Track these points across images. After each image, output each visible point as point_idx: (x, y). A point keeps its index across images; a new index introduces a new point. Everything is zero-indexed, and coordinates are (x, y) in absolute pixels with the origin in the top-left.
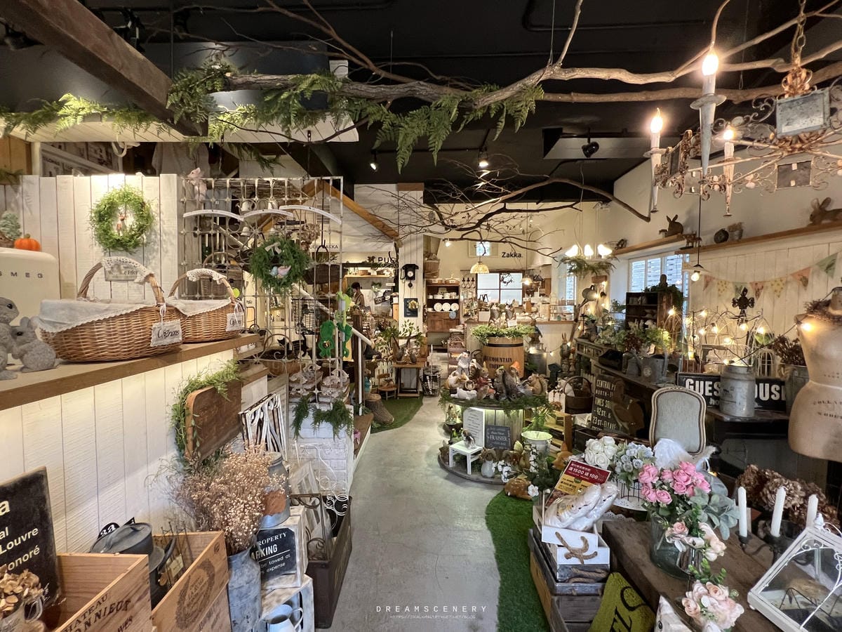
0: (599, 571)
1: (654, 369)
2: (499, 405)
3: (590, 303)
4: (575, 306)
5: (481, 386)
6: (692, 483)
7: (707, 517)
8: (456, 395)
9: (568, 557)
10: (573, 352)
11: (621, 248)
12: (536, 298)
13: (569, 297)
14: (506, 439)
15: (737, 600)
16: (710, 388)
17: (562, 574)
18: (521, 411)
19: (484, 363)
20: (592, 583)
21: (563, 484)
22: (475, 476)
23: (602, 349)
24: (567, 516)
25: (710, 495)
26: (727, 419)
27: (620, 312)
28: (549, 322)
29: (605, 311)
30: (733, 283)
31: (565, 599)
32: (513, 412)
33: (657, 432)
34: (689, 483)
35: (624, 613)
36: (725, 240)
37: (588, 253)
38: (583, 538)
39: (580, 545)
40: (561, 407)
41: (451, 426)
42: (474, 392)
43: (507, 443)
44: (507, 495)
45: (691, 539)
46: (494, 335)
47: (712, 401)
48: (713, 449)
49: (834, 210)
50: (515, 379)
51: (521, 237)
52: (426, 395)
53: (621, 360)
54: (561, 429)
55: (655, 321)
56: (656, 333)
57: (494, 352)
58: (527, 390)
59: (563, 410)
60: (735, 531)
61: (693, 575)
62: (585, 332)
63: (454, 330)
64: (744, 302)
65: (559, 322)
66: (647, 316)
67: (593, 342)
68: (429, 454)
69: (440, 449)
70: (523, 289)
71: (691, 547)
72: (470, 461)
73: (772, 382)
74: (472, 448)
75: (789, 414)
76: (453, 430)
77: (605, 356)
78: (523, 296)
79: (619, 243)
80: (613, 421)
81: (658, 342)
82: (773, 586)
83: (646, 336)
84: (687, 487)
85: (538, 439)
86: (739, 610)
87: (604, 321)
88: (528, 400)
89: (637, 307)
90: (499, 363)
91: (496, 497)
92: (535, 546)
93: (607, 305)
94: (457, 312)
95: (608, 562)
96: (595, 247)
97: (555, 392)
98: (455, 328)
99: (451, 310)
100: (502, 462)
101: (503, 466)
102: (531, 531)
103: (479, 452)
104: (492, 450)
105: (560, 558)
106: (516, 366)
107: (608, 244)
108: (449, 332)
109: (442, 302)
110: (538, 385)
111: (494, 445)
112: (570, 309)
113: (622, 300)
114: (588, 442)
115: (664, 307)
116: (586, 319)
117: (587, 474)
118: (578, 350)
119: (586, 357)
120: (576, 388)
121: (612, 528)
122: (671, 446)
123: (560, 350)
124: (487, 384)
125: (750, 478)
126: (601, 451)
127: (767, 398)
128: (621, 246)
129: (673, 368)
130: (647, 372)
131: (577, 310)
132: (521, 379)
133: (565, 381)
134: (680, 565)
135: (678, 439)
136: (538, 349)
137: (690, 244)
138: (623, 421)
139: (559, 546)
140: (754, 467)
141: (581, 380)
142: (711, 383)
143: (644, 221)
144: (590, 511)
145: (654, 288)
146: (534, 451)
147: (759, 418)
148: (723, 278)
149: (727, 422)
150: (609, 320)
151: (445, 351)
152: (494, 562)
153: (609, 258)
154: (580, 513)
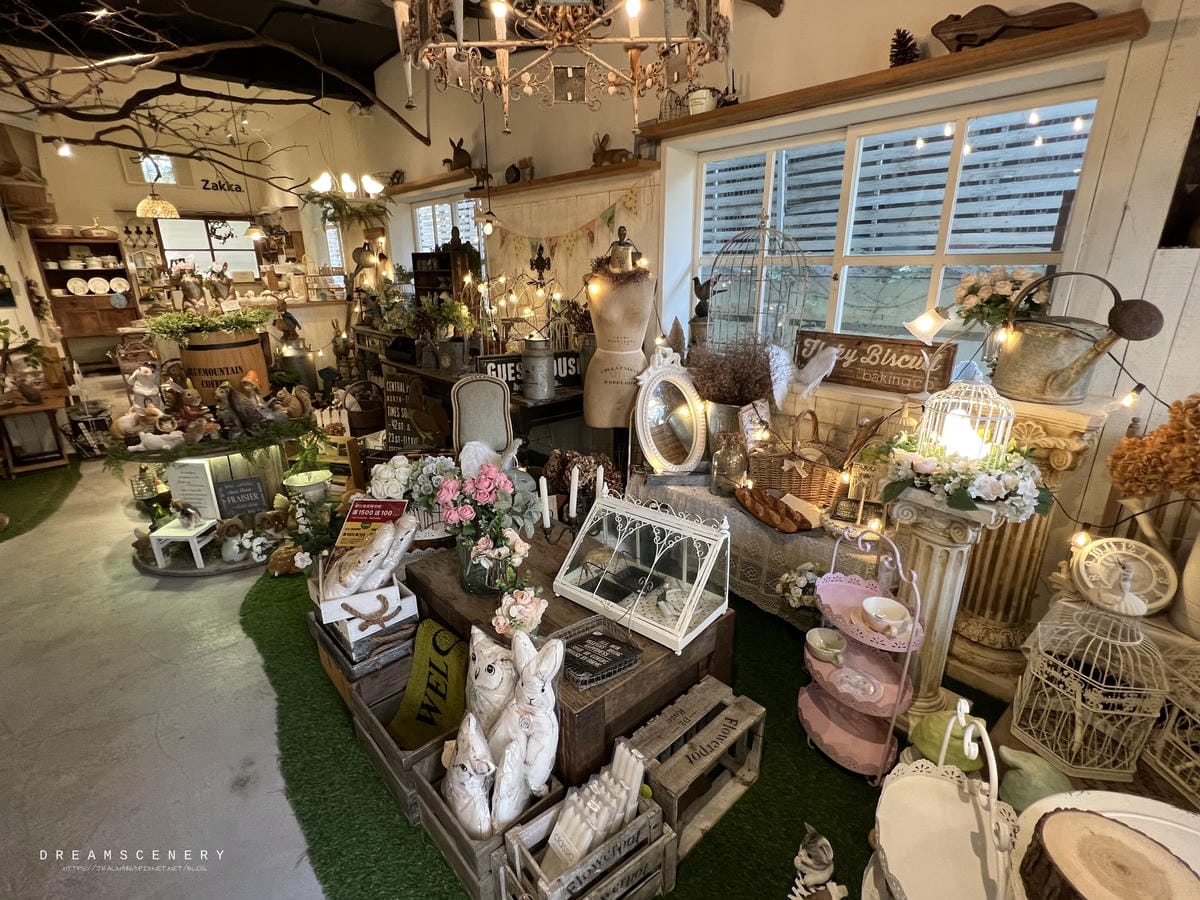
0: (407, 626)
1: (452, 355)
2: (231, 446)
3: (367, 271)
4: (346, 277)
5: (189, 421)
6: (495, 488)
7: (511, 521)
8: (140, 447)
9: (362, 628)
10: (353, 348)
11: (397, 183)
12: (282, 266)
13: (335, 262)
14: (256, 497)
15: (542, 596)
16: (513, 371)
17: (360, 651)
18: (273, 447)
19: (188, 380)
20: (401, 644)
21: (346, 537)
22: (212, 568)
23: (389, 337)
24: (354, 579)
25: (513, 495)
26: (531, 404)
27: (408, 282)
28: (309, 304)
29: (387, 281)
30: (529, 238)
31: (367, 680)
32: (257, 454)
33: (462, 436)
34: (491, 488)
35: (438, 660)
36: (517, 180)
37: (348, 186)
38: (379, 597)
39: (379, 605)
40: (343, 429)
41: (149, 502)
42: (179, 434)
43: (259, 501)
44: (273, 577)
45: (497, 551)
46: (197, 330)
47: (516, 387)
48: (519, 442)
49: (612, 151)
50: (253, 400)
51: (230, 150)
52: (87, 459)
53: (414, 349)
54: (345, 461)
55: (450, 292)
56: (453, 308)
57: (204, 359)
58: (278, 413)
59: (347, 434)
60: (539, 525)
61: (501, 588)
62: (364, 315)
63: (128, 330)
64: (541, 264)
65: (324, 302)
66: (442, 286)
67: (377, 329)
68: (110, 560)
69: (133, 545)
70: (257, 250)
71: (496, 561)
72: (196, 549)
73: (568, 355)
74: (196, 527)
75: (582, 389)
76: (154, 507)
77: (394, 346)
78: (260, 263)
79: (394, 176)
80: (414, 434)
81: (456, 321)
82: (573, 567)
83: (440, 315)
84: (490, 493)
85: (312, 481)
86: (544, 604)
87: (387, 297)
88: (281, 429)
89: (427, 274)
90: (219, 378)
91: (255, 586)
92: (319, 632)
93: (390, 273)
94: (128, 295)
95: (417, 612)
96: (357, 179)
97: (331, 410)
98: (131, 326)
99: (111, 291)
100: (249, 534)
101: (251, 539)
102: (312, 614)
103: (213, 528)
104: (235, 520)
105: (353, 634)
106: (251, 377)
107: (377, 176)
108: (118, 335)
109: (86, 275)
110: (295, 404)
111: (238, 511)
112: (339, 281)
113: (408, 266)
114: (373, 470)
115: (460, 272)
116: (363, 295)
117: (378, 513)
118: (359, 342)
119: (371, 353)
120: (362, 400)
121: (416, 570)
122: (478, 448)
123: (332, 346)
124: (202, 416)
125: (554, 463)
126: (391, 479)
127: (565, 375)
128: (396, 181)
129: (474, 352)
130: (446, 362)
131: (349, 281)
132: (266, 399)
133: (343, 391)
134: (489, 584)
135: (485, 439)
136: (297, 348)
137: (481, 184)
138: (426, 431)
139: (349, 620)
140: (557, 451)
141: (368, 385)
142: (513, 365)
143: (422, 143)
144: (384, 559)
145: (445, 246)
146: (302, 501)
147: (559, 397)
148: (519, 232)
149: (532, 408)
150: (395, 295)
151: (117, 371)
152: (264, 678)
153: (381, 198)
154: (371, 567)
